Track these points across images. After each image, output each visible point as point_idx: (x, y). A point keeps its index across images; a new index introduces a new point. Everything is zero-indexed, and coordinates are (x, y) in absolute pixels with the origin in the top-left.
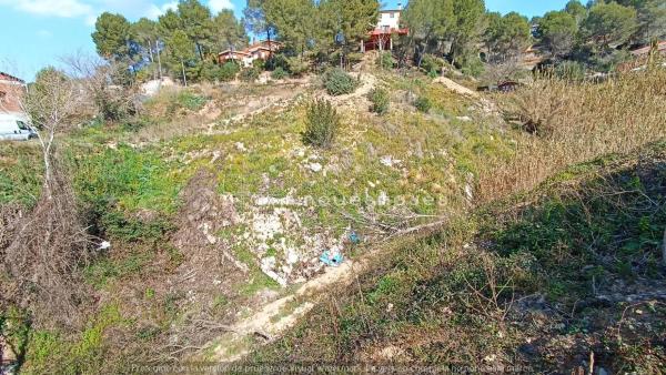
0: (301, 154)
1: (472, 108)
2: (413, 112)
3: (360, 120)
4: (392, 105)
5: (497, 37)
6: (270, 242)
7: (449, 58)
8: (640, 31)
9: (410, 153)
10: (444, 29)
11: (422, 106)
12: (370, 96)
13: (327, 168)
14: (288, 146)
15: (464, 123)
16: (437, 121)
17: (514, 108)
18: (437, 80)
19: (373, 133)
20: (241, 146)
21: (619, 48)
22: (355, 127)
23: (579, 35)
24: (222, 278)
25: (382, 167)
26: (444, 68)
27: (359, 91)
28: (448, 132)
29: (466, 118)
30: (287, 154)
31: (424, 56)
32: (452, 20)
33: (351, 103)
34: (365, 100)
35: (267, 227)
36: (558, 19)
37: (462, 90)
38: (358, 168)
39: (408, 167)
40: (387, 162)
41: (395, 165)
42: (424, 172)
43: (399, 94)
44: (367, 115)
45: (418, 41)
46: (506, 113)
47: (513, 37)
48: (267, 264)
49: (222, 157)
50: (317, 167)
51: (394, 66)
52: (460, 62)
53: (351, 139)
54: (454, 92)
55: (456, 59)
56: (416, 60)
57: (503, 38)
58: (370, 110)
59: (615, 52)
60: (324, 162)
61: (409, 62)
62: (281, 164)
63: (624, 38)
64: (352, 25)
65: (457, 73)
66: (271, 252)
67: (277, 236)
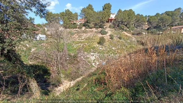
0: (98, 46)
1: (130, 39)
2: (118, 39)
3: (108, 40)
4: (114, 38)
5: (138, 21)
6: (93, 61)
7: (126, 26)
8: (172, 22)
9: (118, 47)
10: (125, 20)
11: (120, 38)
12: (110, 36)
13: (103, 49)
14: (95, 44)
15: (128, 42)
16: (123, 41)
17: (139, 39)
18: (123, 32)
19: (110, 43)
20: (86, 44)
21: (168, 26)
22: (107, 42)
23: (158, 22)
24: (86, 66)
25: (112, 49)
26: (125, 28)
27: (108, 34)
28: (125, 44)
29: (129, 41)
30: (95, 46)
31: (120, 25)
32: (127, 18)
33: (106, 37)
34: (109, 36)
35: (93, 58)
36: (153, 18)
37: (128, 35)
38: (108, 49)
39: (117, 49)
40: (113, 48)
41: (115, 49)
42: (120, 51)
43: (115, 35)
44: (109, 39)
45: (119, 22)
46: (137, 40)
47: (142, 21)
48: (93, 64)
49: (83, 46)
50: (101, 48)
51: (113, 27)
52: (129, 27)
53: (107, 44)
54: (127, 35)
55: (128, 26)
56: (118, 26)
57: (139, 21)
58: (110, 38)
59: (167, 27)
60: (102, 48)
61: (116, 26)
62: (94, 48)
63: (169, 24)
64: (105, 18)
65: (128, 29)
66: (94, 62)
67: (95, 60)
